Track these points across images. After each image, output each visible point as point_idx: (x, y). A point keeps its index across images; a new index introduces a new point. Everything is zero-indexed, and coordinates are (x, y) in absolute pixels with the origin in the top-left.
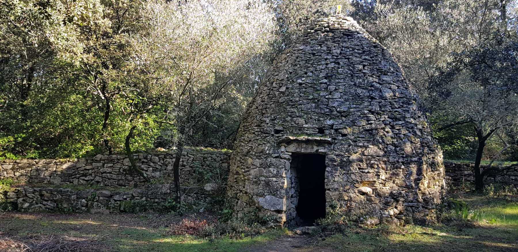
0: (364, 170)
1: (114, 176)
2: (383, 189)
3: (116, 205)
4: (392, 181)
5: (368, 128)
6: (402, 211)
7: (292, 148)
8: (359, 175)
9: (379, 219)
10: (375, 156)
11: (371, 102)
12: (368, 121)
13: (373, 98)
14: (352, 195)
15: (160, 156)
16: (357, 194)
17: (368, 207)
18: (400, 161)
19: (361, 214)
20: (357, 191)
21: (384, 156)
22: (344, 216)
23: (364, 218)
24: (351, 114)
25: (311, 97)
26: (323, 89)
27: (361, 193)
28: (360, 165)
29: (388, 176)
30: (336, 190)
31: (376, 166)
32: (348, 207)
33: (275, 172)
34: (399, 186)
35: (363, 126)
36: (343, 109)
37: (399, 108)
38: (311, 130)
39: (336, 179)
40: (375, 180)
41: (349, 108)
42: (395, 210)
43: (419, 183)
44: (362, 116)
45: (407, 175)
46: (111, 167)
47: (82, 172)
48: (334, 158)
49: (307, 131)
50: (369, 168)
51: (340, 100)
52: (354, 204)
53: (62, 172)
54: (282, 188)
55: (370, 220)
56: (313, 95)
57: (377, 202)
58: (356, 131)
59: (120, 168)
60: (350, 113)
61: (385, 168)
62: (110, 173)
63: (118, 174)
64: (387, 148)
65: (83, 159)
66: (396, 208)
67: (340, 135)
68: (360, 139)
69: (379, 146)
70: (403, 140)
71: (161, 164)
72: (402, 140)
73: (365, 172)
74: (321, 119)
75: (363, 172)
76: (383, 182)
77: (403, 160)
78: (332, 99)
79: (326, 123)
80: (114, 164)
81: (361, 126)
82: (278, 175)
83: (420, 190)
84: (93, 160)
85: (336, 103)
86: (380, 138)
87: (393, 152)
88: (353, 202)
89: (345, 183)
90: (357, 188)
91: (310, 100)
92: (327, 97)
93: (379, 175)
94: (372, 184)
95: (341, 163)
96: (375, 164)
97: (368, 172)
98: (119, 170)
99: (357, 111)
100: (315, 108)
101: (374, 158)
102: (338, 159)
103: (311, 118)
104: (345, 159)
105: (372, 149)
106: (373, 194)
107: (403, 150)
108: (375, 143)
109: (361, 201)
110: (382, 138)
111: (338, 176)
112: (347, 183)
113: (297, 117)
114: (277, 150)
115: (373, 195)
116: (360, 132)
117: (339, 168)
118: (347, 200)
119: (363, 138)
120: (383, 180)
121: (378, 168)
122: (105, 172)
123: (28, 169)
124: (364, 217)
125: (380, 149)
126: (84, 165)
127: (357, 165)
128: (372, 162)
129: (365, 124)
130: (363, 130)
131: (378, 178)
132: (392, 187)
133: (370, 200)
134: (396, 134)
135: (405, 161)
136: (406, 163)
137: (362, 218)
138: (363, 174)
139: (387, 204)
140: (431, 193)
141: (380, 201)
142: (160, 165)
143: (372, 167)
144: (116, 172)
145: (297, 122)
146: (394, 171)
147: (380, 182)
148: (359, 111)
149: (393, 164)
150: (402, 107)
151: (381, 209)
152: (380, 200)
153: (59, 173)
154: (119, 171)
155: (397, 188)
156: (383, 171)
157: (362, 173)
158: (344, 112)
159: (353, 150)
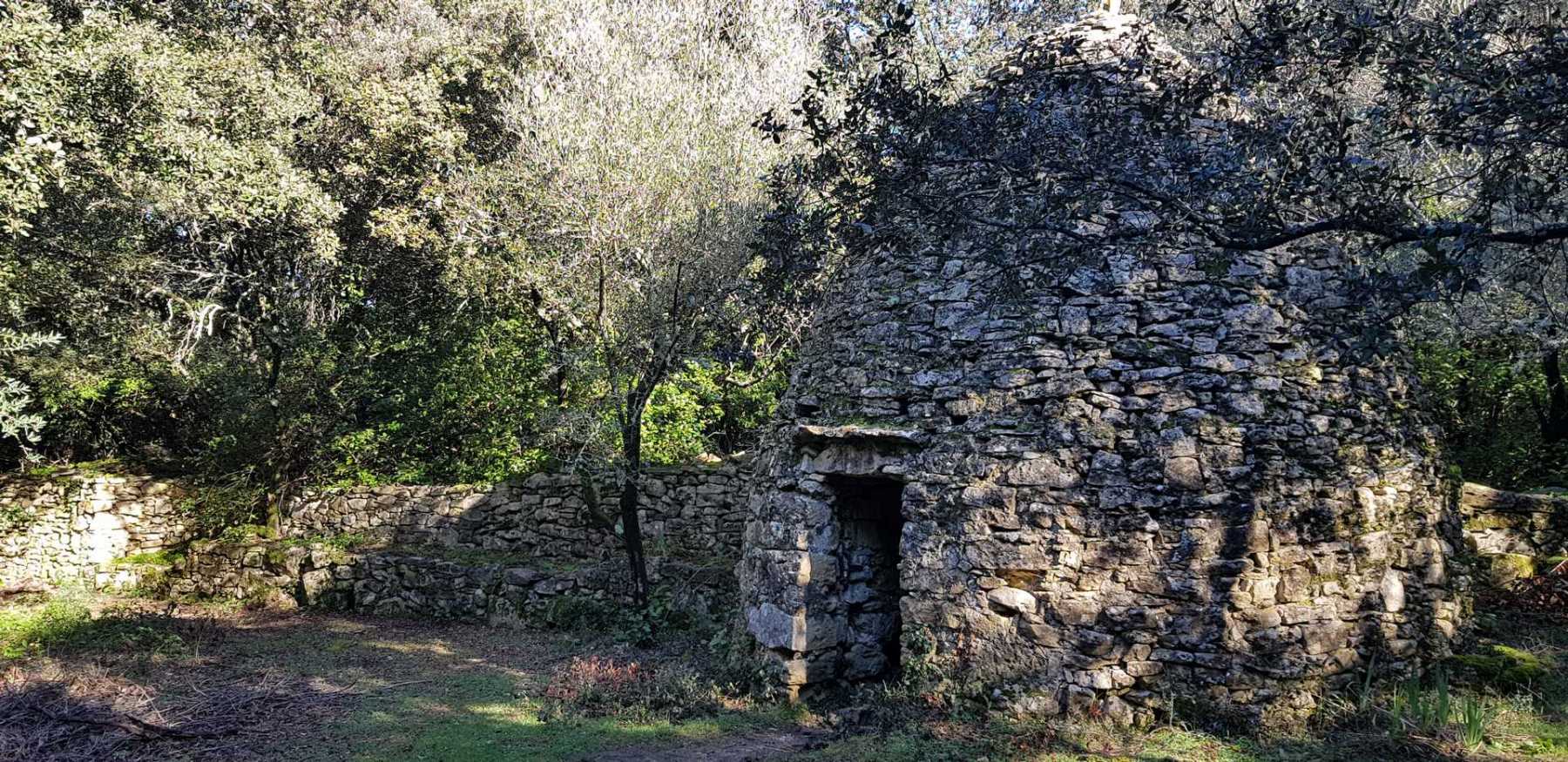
0: (1005, 534)
1: (565, 532)
2: (1070, 598)
3: (539, 607)
4: (1109, 574)
5: (1032, 395)
6: (1146, 680)
7: (825, 462)
8: (992, 549)
9: (1056, 698)
10: (1041, 489)
11: (1058, 305)
12: (1037, 370)
13: (1068, 294)
14: (971, 614)
15: (666, 479)
16: (987, 611)
17: (1024, 657)
18: (1139, 505)
19: (997, 678)
20: (985, 603)
21: (1076, 487)
22: (946, 680)
23: (1005, 693)
24: (985, 350)
25: (893, 300)
26: (928, 274)
27: (999, 609)
28: (993, 518)
29: (1091, 555)
30: (925, 594)
31: (1048, 522)
32: (961, 652)
33: (780, 534)
34: (1135, 591)
35: (1018, 387)
36: (967, 334)
37: (1171, 320)
38: (880, 403)
39: (926, 561)
40: (1045, 566)
41: (984, 330)
42: (1118, 671)
43: (1229, 586)
44: (1016, 354)
45: (1171, 556)
46: (556, 506)
47: (502, 519)
48: (921, 495)
49: (868, 406)
50: (1026, 527)
51: (963, 305)
52: (977, 644)
53: (461, 517)
54: (793, 580)
55: (1024, 698)
56: (899, 294)
57: (1053, 640)
58: (996, 404)
59: (577, 509)
60: (983, 346)
61: (1082, 528)
62: (555, 522)
63: (571, 526)
64: (1090, 460)
65: (504, 484)
66: (1123, 665)
67: (948, 419)
68: (999, 431)
69: (1058, 454)
70: (1163, 433)
71: (668, 500)
72: (1158, 432)
73: (1008, 541)
74: (907, 369)
75: (1004, 541)
76: (1071, 574)
77: (1155, 501)
78: (947, 302)
79: (915, 382)
80: (563, 498)
81: (1009, 389)
82: (787, 544)
83: (1233, 609)
84: (522, 487)
85: (952, 315)
86: (1067, 426)
87: (1116, 474)
88: (977, 636)
89: (950, 575)
90: (987, 590)
91: (890, 309)
92: (932, 298)
93: (1058, 552)
94: (1034, 580)
95: (940, 509)
96: (1043, 514)
97: (1020, 542)
98: (576, 513)
99: (1006, 340)
100: (899, 336)
101: (1042, 493)
102: (933, 499)
103: (882, 368)
104: (950, 498)
105: (1036, 466)
106: (1038, 613)
107: (1160, 467)
108: (1048, 443)
109: (1000, 635)
110: (1074, 425)
111: (931, 550)
112: (957, 573)
113: (852, 364)
114: (791, 467)
115: (1036, 619)
116: (1005, 409)
117: (935, 524)
118: (958, 630)
119: (1012, 427)
120: (1071, 568)
121: (1055, 528)
122: (544, 521)
123: (394, 509)
124: (1007, 687)
125: (1063, 464)
126: (506, 501)
127: (985, 517)
128: (1034, 507)
129: (1022, 382)
130: (1015, 400)
131: (1055, 562)
132: (1109, 595)
133: (1027, 633)
134: (1139, 412)
135: (1160, 504)
136: (1167, 514)
137: (997, 692)
138: (1004, 547)
139: (1086, 652)
140: (1290, 621)
141: (1062, 640)
142: (668, 504)
143: (1033, 521)
144: (568, 520)
145: (848, 381)
146: (1115, 539)
147: (1061, 575)
148: (1012, 339)
149: (1111, 514)
150: (1190, 314)
151: (1068, 666)
152: (1063, 634)
153: (455, 520)
154: (575, 518)
155: (1128, 598)
156: (1074, 538)
157: (999, 544)
158: (969, 343)
159: (975, 467)
